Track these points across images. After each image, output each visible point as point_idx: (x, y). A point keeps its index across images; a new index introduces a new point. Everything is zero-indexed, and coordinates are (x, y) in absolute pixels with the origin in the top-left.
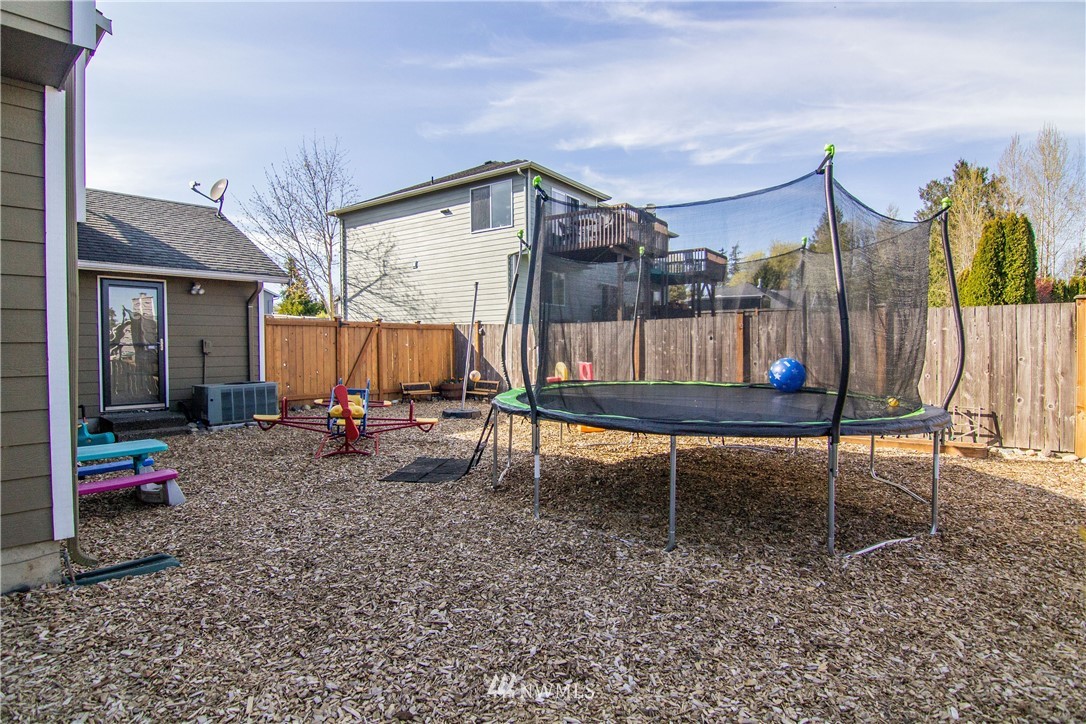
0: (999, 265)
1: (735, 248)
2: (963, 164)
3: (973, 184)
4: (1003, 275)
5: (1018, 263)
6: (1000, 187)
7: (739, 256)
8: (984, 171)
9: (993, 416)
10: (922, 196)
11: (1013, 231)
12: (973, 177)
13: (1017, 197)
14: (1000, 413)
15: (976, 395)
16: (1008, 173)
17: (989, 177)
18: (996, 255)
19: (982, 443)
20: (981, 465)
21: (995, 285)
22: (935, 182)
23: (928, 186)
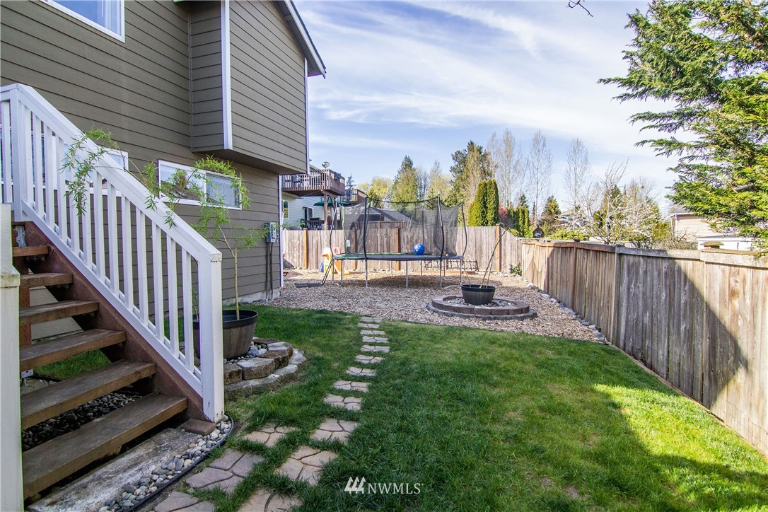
0: (485, 203)
1: (350, 178)
2: (472, 143)
3: (476, 154)
4: (486, 208)
5: (492, 202)
6: (489, 157)
7: (352, 184)
8: (481, 148)
9: (476, 262)
10: (453, 158)
11: (490, 187)
12: (476, 151)
13: (495, 164)
14: (478, 261)
15: (472, 255)
16: (492, 151)
17: (483, 150)
18: (484, 198)
19: (473, 270)
20: (473, 276)
21: (483, 212)
22: (459, 152)
23: (456, 153)
